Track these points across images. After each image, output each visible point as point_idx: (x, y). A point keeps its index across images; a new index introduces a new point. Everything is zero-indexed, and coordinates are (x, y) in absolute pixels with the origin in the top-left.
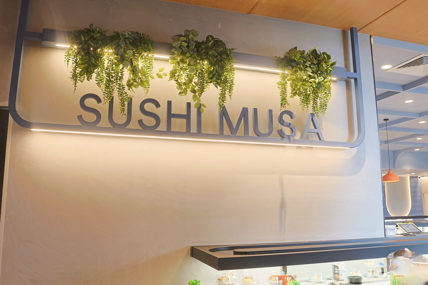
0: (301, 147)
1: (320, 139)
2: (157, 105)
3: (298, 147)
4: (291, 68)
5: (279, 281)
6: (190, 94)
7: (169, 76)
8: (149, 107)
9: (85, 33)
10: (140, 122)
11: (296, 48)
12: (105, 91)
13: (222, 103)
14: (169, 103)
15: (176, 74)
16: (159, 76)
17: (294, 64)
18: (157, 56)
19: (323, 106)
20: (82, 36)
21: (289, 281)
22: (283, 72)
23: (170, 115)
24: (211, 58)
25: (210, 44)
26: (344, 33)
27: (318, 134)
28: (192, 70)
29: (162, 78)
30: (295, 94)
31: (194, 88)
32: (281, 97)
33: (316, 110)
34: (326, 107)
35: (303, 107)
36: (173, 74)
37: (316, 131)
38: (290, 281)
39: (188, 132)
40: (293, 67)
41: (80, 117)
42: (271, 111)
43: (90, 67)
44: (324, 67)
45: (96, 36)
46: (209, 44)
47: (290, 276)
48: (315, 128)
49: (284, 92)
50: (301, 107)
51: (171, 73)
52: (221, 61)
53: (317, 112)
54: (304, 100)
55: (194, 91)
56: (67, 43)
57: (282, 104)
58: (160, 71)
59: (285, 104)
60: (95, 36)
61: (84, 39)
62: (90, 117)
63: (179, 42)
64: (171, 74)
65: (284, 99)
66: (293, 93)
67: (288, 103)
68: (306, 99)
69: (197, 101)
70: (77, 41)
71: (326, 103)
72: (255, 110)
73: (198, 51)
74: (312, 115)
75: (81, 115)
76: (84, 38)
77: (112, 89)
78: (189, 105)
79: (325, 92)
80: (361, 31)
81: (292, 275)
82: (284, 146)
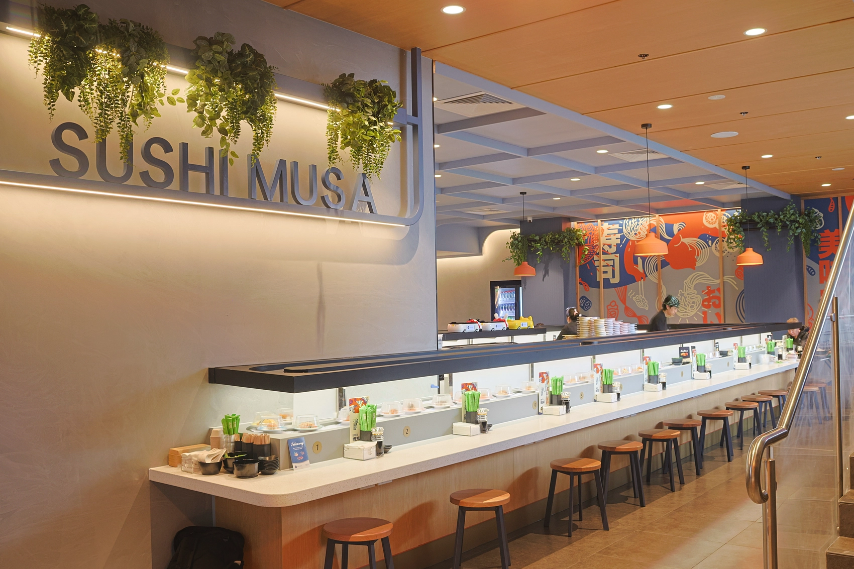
0: (344, 221)
1: (371, 211)
2: (168, 148)
3: (340, 221)
4: (346, 105)
5: (350, 406)
6: (216, 134)
7: (186, 105)
8: (157, 151)
9: (69, 18)
10: (145, 175)
11: (352, 75)
12: (96, 121)
13: (257, 152)
14: (185, 146)
15: (197, 102)
16: (171, 101)
17: (350, 100)
18: (170, 68)
19: (378, 164)
20: (64, 23)
21: (360, 405)
22: (334, 109)
23: (186, 166)
24: (249, 82)
25: (249, 59)
26: (402, 53)
27: (369, 204)
28: (223, 99)
29: (175, 105)
30: (347, 145)
31: (225, 127)
32: (329, 146)
33: (369, 169)
34: (382, 166)
35: (354, 164)
36: (192, 101)
37: (367, 199)
38: (362, 405)
39: (208, 195)
40: (348, 104)
41: (55, 163)
42: (314, 167)
43: (71, 77)
44: (389, 110)
45: (90, 26)
46: (247, 60)
47: (362, 399)
48: (367, 195)
49: (334, 140)
50: (351, 164)
51: (189, 99)
52: (261, 87)
53: (369, 172)
54: (356, 153)
55: (223, 131)
56: (35, 30)
57: (330, 158)
58: (173, 94)
59: (335, 159)
60: (87, 26)
61: (67, 28)
62: (70, 163)
63: (211, 53)
64: (190, 101)
65: (333, 151)
66: (345, 142)
67: (340, 158)
68: (358, 151)
69: (225, 147)
70: (55, 30)
71: (382, 160)
72: (295, 164)
73: (230, 68)
74: (364, 175)
75: (58, 159)
76: (66, 26)
77: (110, 119)
78: (211, 151)
79: (382, 144)
80: (425, 53)
81: (364, 397)
82: (324, 220)
